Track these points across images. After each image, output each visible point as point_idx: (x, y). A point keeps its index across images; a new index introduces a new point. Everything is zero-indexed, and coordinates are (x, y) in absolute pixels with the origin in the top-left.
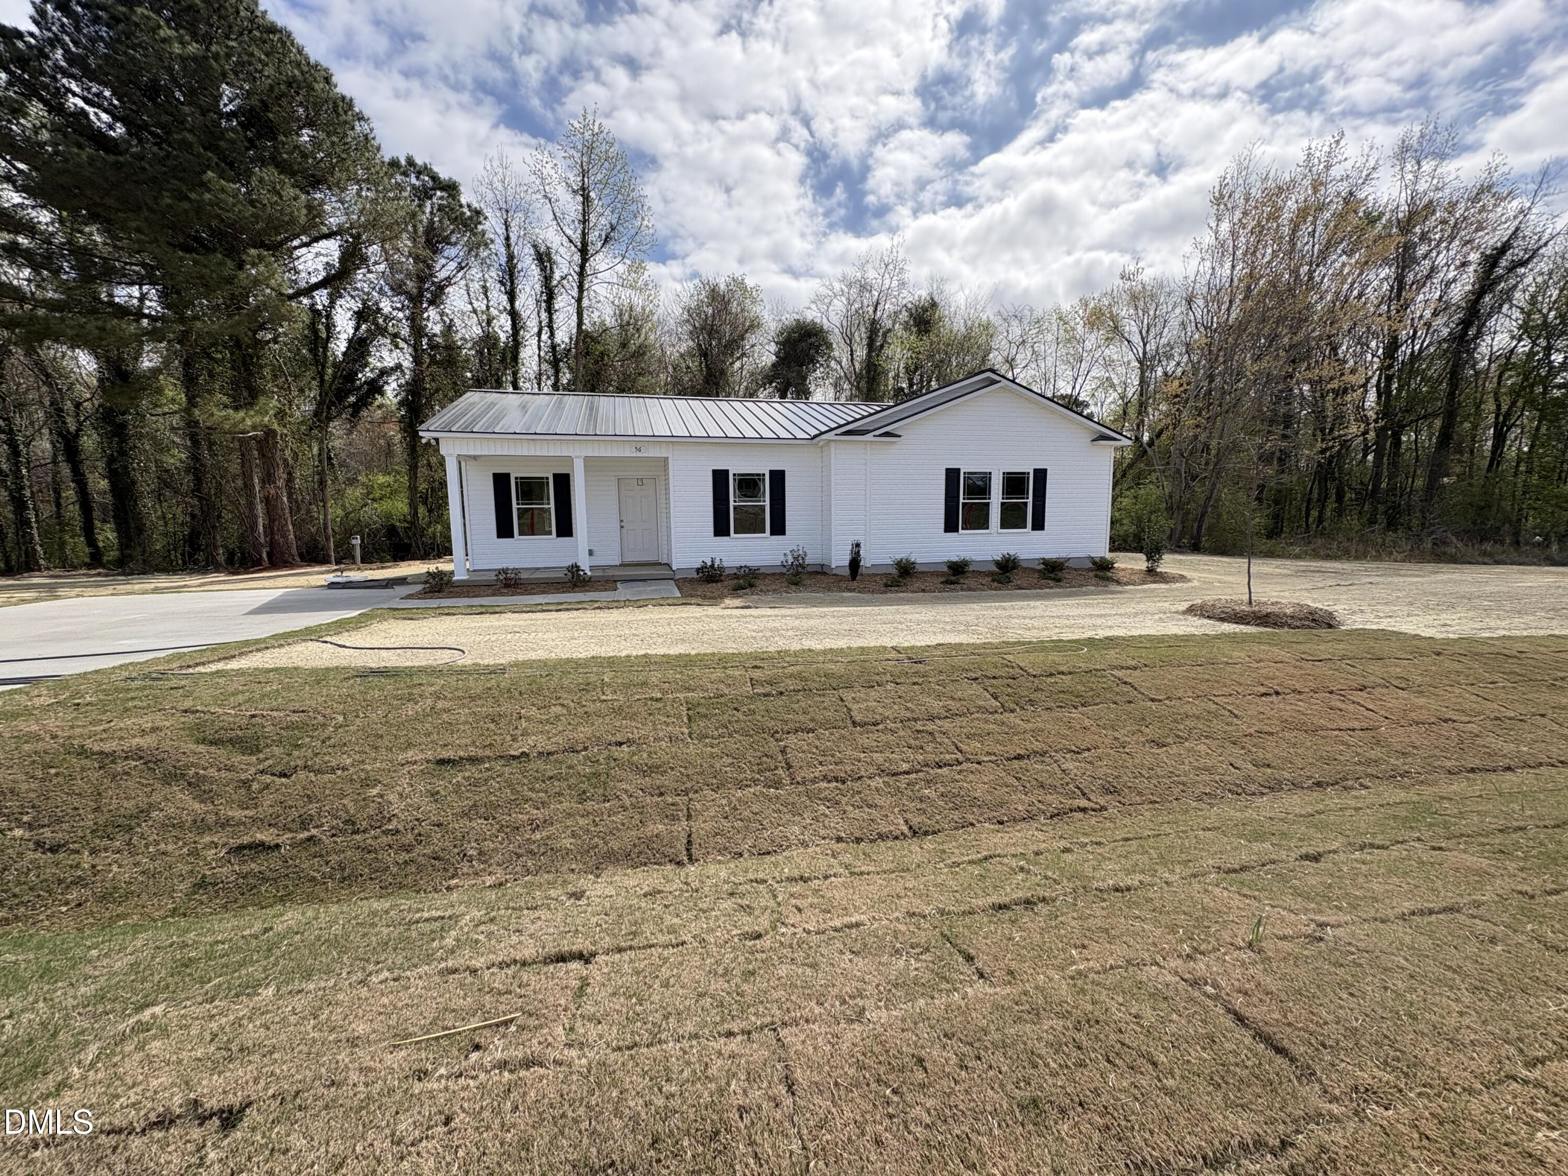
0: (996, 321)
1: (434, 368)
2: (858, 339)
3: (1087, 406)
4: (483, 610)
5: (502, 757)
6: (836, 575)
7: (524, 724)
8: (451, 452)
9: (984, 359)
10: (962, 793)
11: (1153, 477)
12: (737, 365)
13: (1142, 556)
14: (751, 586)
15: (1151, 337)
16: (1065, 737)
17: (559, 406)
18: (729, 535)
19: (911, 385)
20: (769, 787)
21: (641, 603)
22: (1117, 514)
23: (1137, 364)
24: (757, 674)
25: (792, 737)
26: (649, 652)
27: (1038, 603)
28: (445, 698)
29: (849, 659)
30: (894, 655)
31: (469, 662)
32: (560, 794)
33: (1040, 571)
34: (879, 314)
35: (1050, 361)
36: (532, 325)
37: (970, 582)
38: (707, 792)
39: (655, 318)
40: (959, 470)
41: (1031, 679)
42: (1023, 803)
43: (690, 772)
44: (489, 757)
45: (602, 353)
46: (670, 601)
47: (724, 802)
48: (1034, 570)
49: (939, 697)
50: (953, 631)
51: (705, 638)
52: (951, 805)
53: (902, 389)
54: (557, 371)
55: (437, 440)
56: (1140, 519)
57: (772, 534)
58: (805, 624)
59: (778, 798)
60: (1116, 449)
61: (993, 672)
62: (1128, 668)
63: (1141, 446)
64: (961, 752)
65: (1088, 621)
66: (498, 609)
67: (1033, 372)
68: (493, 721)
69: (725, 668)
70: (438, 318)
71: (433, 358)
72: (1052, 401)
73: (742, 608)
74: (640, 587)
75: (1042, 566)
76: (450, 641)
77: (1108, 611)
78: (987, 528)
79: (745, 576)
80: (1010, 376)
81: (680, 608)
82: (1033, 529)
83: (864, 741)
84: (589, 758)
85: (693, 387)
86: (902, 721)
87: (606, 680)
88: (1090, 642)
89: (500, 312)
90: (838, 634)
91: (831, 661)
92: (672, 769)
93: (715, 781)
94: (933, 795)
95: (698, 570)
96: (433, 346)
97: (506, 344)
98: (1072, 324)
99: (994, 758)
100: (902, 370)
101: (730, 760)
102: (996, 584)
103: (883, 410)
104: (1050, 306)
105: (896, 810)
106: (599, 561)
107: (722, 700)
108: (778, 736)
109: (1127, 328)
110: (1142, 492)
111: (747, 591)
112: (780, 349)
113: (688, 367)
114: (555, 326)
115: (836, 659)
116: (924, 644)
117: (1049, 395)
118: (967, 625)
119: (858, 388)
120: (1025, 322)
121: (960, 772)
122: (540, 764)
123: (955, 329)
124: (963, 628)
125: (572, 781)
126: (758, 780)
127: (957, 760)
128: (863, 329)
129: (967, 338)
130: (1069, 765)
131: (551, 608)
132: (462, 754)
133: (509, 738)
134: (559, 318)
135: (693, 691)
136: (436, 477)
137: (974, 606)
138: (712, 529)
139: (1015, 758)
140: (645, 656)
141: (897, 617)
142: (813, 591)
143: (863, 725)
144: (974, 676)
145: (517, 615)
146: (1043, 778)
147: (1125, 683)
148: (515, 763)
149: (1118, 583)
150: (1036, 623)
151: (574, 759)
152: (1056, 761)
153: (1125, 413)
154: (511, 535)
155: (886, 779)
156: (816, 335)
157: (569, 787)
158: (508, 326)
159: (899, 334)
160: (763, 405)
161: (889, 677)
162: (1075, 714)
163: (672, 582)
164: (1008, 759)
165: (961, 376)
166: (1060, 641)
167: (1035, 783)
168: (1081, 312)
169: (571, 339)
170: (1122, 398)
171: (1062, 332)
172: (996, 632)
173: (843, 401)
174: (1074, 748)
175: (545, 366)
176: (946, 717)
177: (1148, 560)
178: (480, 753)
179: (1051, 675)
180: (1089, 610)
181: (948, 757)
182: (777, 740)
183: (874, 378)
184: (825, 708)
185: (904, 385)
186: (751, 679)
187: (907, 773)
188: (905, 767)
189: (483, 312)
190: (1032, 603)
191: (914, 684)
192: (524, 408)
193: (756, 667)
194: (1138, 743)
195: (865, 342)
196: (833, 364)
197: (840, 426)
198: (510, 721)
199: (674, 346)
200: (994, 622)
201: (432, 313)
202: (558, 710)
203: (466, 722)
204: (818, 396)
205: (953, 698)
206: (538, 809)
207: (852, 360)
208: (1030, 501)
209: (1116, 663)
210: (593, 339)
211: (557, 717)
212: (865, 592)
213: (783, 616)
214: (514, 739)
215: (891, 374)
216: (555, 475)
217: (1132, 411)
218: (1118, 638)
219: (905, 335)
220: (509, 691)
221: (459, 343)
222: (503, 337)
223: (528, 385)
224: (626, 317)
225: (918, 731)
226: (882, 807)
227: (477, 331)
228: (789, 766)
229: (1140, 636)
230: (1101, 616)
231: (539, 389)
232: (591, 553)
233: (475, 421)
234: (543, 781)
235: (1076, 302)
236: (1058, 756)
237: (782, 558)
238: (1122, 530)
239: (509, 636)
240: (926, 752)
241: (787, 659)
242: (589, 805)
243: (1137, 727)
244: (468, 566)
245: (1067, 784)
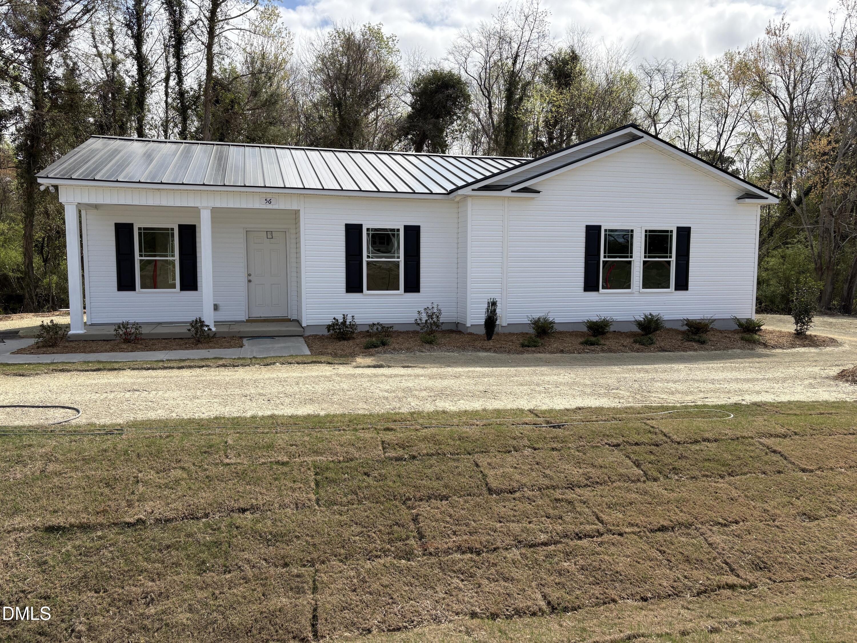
0: (639, 74)
1: (55, 113)
2: (496, 91)
3: (733, 162)
4: (101, 366)
5: (115, 524)
6: (471, 334)
7: (141, 488)
8: (71, 199)
9: (626, 113)
10: (603, 567)
11: (801, 236)
12: (372, 116)
13: (790, 319)
14: (384, 344)
15: (798, 93)
16: (711, 508)
17: (187, 156)
18: (361, 291)
19: (551, 139)
20: (400, 558)
21: (269, 361)
22: (764, 274)
23: (783, 120)
24: (389, 437)
25: (424, 504)
26: (276, 412)
27: (681, 366)
28: (57, 460)
29: (484, 422)
30: (530, 418)
31: (84, 421)
32: (177, 564)
33: (683, 333)
34: (518, 66)
35: (694, 116)
36: (160, 70)
37: (610, 343)
38: (335, 563)
39: (288, 66)
40: (599, 227)
41: (676, 446)
42: (667, 578)
43: (317, 541)
44: (101, 525)
45: (232, 101)
46: (299, 359)
47: (352, 573)
48: (678, 332)
49: (578, 464)
50: (592, 394)
51: (335, 398)
52: (591, 579)
53: (541, 143)
54: (184, 120)
55: (56, 187)
56: (787, 279)
57: (406, 291)
58: (439, 384)
59: (409, 569)
60: (763, 207)
61: (636, 438)
62: (777, 436)
63: (789, 203)
64: (602, 522)
65: (735, 386)
66: (116, 366)
67: (676, 128)
68: (108, 485)
69: (356, 430)
70: (61, 61)
71: (54, 102)
72: (696, 158)
73: (375, 367)
74: (267, 344)
75: (686, 328)
76: (64, 399)
77: (754, 375)
78: (629, 287)
79: (377, 334)
80: (652, 131)
81: (309, 367)
82: (676, 289)
83: (500, 509)
84: (210, 526)
85: (325, 137)
86: (540, 489)
87: (230, 442)
88: (737, 408)
89: (127, 56)
90: (473, 396)
91: (466, 424)
92: (297, 537)
93: (342, 551)
94: (573, 568)
95: (329, 327)
96: (55, 90)
97: (131, 89)
98: (717, 78)
99: (637, 529)
100: (541, 124)
101: (359, 529)
102: (637, 346)
103: (522, 165)
104: (693, 61)
105: (534, 584)
106: (224, 316)
107: (353, 464)
108: (409, 503)
109: (773, 84)
110: (789, 252)
111: (380, 349)
112: (416, 101)
113: (321, 117)
114: (184, 72)
115: (471, 422)
116: (562, 407)
117: (693, 150)
118: (608, 388)
119: (496, 141)
120: (668, 75)
121: (601, 544)
122: (157, 532)
123: (596, 83)
124: (603, 391)
125: (192, 550)
126: (389, 550)
127: (598, 531)
128: (502, 82)
129: (609, 91)
130: (716, 539)
131: (172, 365)
132: (73, 520)
133: (124, 504)
134: (188, 64)
135: (321, 454)
136: (54, 226)
137: (616, 368)
138: (343, 285)
139: (659, 530)
140: (272, 417)
141: (535, 379)
142: (448, 351)
143: (499, 492)
144: (615, 441)
145: (136, 372)
146: (689, 551)
147: (775, 452)
148: (129, 531)
149: (765, 345)
150: (679, 387)
151: (193, 526)
152: (702, 534)
153: (772, 170)
154: (132, 288)
155: (523, 551)
156: (453, 87)
157: (188, 557)
158: (134, 71)
159: (539, 87)
160: (398, 158)
161: (526, 442)
162: (722, 484)
163: (301, 339)
164: (652, 531)
165: (602, 131)
166: (705, 406)
167: (680, 556)
168: (726, 67)
169: (200, 86)
170: (768, 155)
171: (706, 86)
172: (638, 396)
173: (480, 155)
174: (721, 520)
175: (172, 113)
176: (586, 486)
177: (797, 323)
178: (93, 520)
179: (696, 442)
180: (735, 374)
181: (588, 527)
182: (409, 508)
183: (512, 132)
184: (459, 474)
185: (544, 139)
186: (383, 442)
187: (545, 544)
188: (543, 537)
189: (108, 56)
190: (675, 366)
191: (553, 449)
192: (149, 157)
193: (388, 429)
194: (787, 515)
195: (503, 94)
196: (470, 116)
197: (478, 181)
198: (127, 485)
199: (306, 95)
200: (636, 386)
201: (55, 56)
202: (179, 473)
203: (77, 487)
204: (455, 150)
205: (593, 466)
206: (153, 580)
207: (490, 112)
208: (673, 259)
209: (763, 430)
210: (222, 85)
211: (177, 481)
212: (501, 352)
213: (418, 376)
214: (130, 505)
215: (530, 128)
216: (180, 226)
217: (779, 167)
218: (765, 404)
219: (545, 87)
220: (126, 453)
221: (82, 87)
222: (128, 82)
223: (154, 132)
224: (258, 65)
225: (557, 500)
226: (518, 581)
227: (102, 75)
228: (421, 536)
229: (790, 402)
230: (747, 380)
231: (166, 138)
232: (216, 308)
233: (97, 168)
234: (160, 551)
235: (721, 56)
236: (704, 529)
237: (416, 316)
238: (769, 291)
239: (128, 395)
240: (565, 522)
241: (421, 421)
242: (209, 577)
243: (788, 499)
244: (85, 319)
245: (715, 559)
